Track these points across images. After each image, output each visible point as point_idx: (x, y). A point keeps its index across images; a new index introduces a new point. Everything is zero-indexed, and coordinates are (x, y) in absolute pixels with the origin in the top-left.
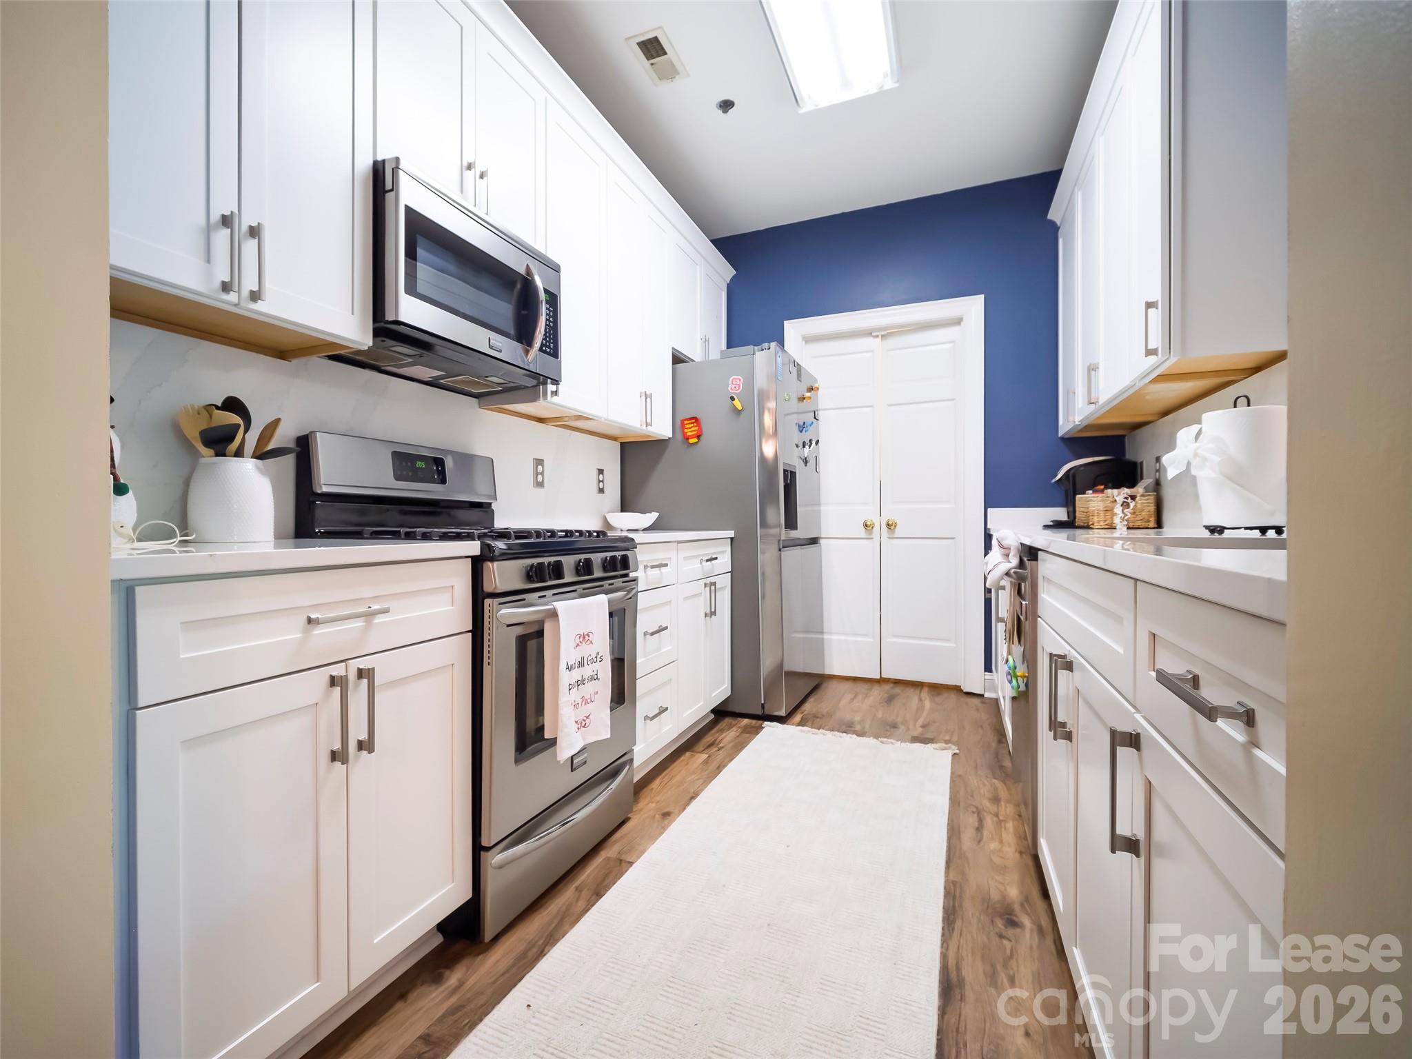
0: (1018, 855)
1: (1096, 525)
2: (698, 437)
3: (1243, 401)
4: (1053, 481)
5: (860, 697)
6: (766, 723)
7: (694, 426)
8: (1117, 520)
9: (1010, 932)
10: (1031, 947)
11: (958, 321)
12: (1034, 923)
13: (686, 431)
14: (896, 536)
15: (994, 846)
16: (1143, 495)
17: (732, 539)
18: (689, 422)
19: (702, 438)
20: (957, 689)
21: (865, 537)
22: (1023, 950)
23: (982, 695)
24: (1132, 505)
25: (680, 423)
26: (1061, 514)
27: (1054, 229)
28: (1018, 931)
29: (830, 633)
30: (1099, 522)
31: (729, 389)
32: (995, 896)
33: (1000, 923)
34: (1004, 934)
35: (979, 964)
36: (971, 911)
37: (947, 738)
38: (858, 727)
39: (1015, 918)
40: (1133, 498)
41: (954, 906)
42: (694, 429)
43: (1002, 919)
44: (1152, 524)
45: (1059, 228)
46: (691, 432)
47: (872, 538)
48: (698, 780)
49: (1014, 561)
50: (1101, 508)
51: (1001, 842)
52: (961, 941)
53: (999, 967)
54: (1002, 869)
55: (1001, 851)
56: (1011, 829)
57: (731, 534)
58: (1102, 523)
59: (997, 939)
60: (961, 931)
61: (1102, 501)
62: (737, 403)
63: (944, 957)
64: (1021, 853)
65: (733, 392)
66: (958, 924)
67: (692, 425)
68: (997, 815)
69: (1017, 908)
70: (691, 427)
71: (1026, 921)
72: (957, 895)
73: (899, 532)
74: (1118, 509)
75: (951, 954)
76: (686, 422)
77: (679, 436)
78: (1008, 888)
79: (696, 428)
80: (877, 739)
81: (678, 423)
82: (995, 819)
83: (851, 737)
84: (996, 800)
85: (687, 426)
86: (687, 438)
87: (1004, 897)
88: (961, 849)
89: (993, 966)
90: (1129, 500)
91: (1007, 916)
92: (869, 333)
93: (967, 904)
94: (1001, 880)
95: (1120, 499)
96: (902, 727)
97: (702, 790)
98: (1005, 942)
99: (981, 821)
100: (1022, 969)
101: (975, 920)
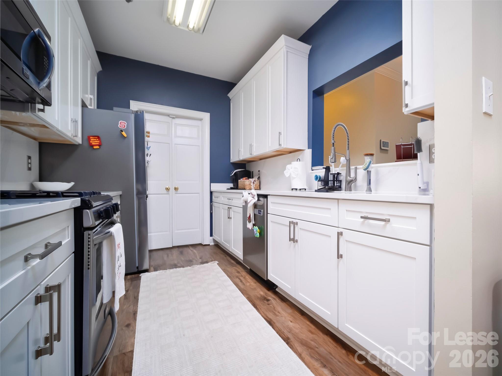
0: (255, 284)
1: (247, 189)
2: (99, 145)
3: (298, 160)
4: (231, 175)
5: (170, 255)
6: (141, 274)
7: (97, 140)
8: (252, 187)
9: (269, 302)
10: (276, 303)
11: (201, 120)
12: (272, 298)
13: (91, 142)
14: (178, 193)
15: (248, 284)
16: (257, 181)
17: (121, 195)
18: (93, 138)
19: (102, 147)
20: (201, 244)
21: (166, 193)
22: (275, 305)
23: (209, 245)
24: (255, 183)
25: (87, 138)
26: (231, 185)
27: (229, 100)
28: (270, 301)
29: (150, 233)
30: (247, 188)
31: (119, 126)
32: (259, 296)
33: (265, 301)
34: (269, 304)
35: (270, 313)
36: (257, 302)
37: (211, 260)
38: (179, 265)
39: (267, 299)
40: (255, 181)
41: (253, 303)
42: (96, 142)
43: (265, 300)
44: (259, 188)
45: (230, 100)
46: (95, 143)
47: (169, 194)
48: (129, 306)
49: (256, 199)
50: (248, 184)
51: (249, 282)
52: (262, 310)
53: (274, 311)
54: (255, 289)
55: (251, 285)
56: (248, 278)
57: (120, 193)
58: (248, 188)
59: (268, 305)
60: (260, 308)
61: (248, 182)
62: (124, 133)
63: (262, 316)
64: (255, 283)
65: (122, 128)
66: (258, 307)
67: (95, 140)
68: (242, 276)
69: (265, 296)
70: (95, 141)
71: (270, 298)
72: (251, 300)
73: (179, 191)
74: (252, 184)
75: (263, 315)
76: (91, 138)
77: (86, 144)
78: (260, 293)
79: (99, 141)
80: (191, 267)
81: (86, 137)
82: (243, 277)
83: (180, 269)
84: (238, 272)
85: (91, 140)
86: (92, 146)
87: (261, 295)
88: (242, 288)
89: (273, 312)
90: (254, 182)
91: (266, 299)
92: (168, 115)
93: (255, 301)
94: (257, 292)
95: (252, 181)
96: (194, 261)
97: (137, 309)
98: (270, 305)
99: (240, 279)
100: (279, 309)
101: (260, 304)
